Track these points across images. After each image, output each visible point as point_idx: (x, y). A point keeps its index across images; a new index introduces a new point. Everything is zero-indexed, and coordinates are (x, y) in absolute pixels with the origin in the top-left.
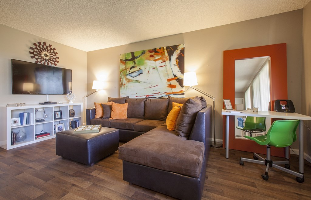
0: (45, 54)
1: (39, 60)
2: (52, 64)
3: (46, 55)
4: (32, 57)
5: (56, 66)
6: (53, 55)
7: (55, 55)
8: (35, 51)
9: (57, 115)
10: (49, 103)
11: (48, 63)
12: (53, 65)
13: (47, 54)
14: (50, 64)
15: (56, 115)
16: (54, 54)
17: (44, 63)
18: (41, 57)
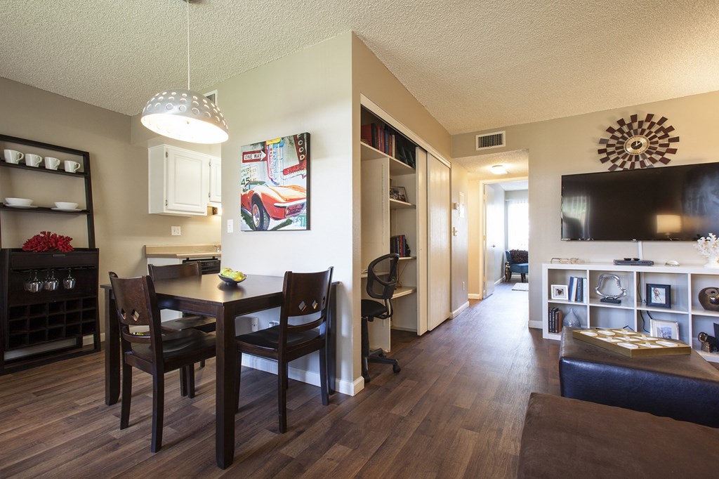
0: (633, 145)
1: (619, 163)
2: (654, 161)
3: (637, 144)
4: (603, 161)
5: (670, 165)
6: (660, 138)
7: (666, 136)
8: (609, 146)
9: (657, 295)
10: (636, 262)
11: (642, 163)
12: (659, 165)
13: (639, 142)
14: (648, 163)
15: (653, 295)
16: (662, 134)
17: (633, 165)
18: (624, 153)
